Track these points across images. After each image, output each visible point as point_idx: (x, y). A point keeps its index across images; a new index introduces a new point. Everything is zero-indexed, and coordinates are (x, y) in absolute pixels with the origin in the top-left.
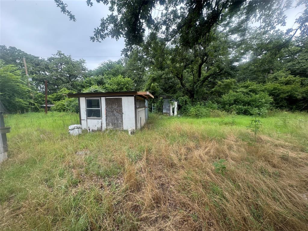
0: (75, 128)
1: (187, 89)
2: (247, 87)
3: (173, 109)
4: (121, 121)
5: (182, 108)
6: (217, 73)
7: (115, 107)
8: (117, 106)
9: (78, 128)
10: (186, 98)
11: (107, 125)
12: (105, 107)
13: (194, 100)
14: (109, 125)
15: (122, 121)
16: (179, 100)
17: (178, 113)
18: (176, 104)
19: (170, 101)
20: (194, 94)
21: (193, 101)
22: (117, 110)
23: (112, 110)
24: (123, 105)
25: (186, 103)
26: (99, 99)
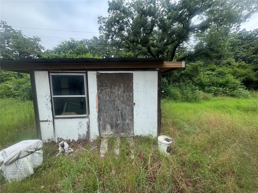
0: (22, 156)
4: (130, 119)
7: (118, 91)
8: (122, 90)
9: (32, 153)
11: (99, 130)
12: (97, 93)
14: (104, 129)
15: (132, 120)
22: (122, 99)
23: (112, 99)
24: (134, 88)
26: (84, 75)
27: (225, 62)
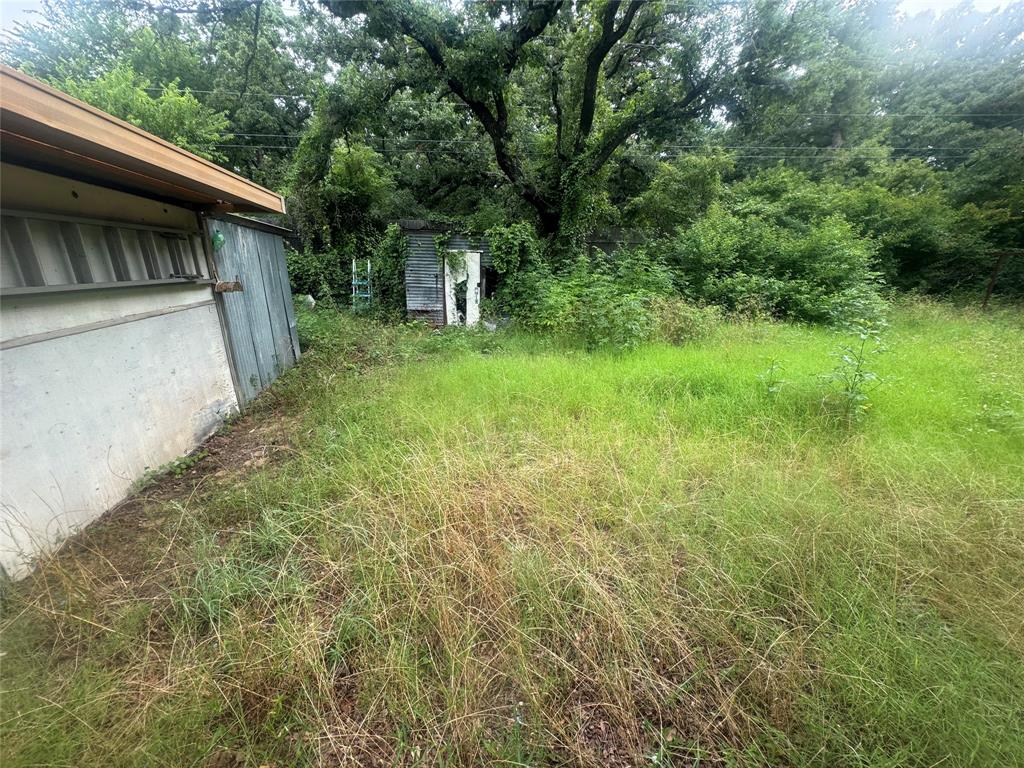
1: (527, 186)
2: (774, 194)
3: (461, 289)
5: (505, 285)
6: (676, 105)
10: (524, 231)
13: (559, 245)
16: (487, 245)
17: (483, 311)
18: (473, 262)
19: (441, 244)
20: (557, 217)
21: (555, 253)
25: (525, 262)
27: (842, 156)
